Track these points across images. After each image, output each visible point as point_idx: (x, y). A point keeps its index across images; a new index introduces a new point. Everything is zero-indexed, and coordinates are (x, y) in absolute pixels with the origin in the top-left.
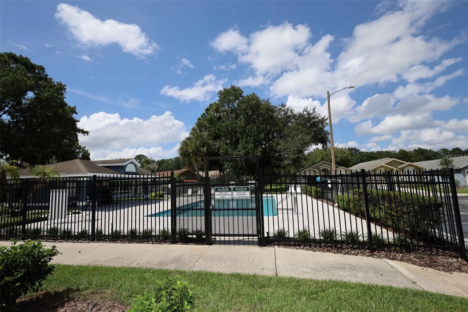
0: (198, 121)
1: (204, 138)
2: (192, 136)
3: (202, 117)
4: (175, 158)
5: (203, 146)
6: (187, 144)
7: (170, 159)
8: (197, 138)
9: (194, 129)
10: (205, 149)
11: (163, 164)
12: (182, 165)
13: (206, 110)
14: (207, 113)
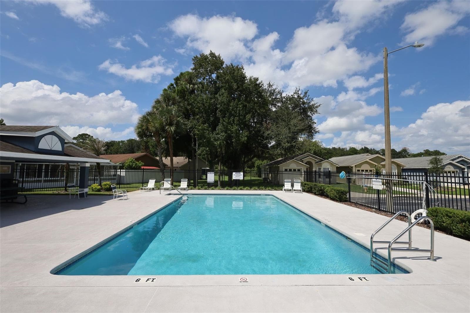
0: (164, 92)
1: (172, 114)
2: (155, 110)
3: (170, 88)
4: (128, 141)
5: (171, 124)
6: (148, 120)
7: (122, 142)
8: (162, 113)
9: (158, 102)
10: (173, 129)
11: (112, 147)
12: (136, 148)
13: (175, 79)
14: (176, 83)
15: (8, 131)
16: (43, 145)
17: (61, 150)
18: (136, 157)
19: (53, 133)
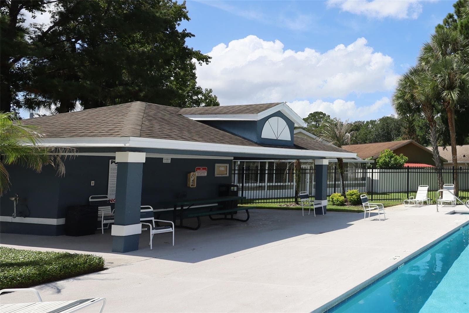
0: (437, 31)
1: (453, 69)
2: (423, 64)
3: (447, 22)
4: (381, 120)
5: (451, 87)
6: (412, 82)
7: (372, 122)
8: (436, 70)
9: (428, 49)
10: (455, 95)
11: (358, 131)
12: (394, 132)
13: (455, 6)
14: (458, 13)
15: (225, 113)
16: (267, 133)
17: (289, 138)
18: (395, 147)
19: (279, 114)
